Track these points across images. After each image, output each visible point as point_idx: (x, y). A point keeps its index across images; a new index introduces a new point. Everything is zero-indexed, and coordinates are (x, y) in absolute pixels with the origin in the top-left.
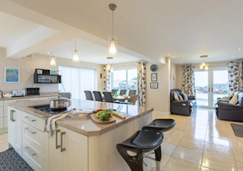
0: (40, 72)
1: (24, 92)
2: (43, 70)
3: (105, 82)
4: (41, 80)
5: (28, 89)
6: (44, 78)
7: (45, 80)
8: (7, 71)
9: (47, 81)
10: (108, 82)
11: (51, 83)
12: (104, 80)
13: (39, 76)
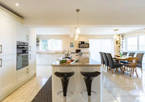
0: (80, 43)
1: (75, 51)
2: (82, 42)
3: (119, 47)
4: (81, 46)
5: (77, 50)
6: (82, 45)
7: (83, 46)
8: (71, 43)
9: (83, 47)
10: (121, 47)
11: (85, 47)
12: (119, 45)
13: (80, 45)
